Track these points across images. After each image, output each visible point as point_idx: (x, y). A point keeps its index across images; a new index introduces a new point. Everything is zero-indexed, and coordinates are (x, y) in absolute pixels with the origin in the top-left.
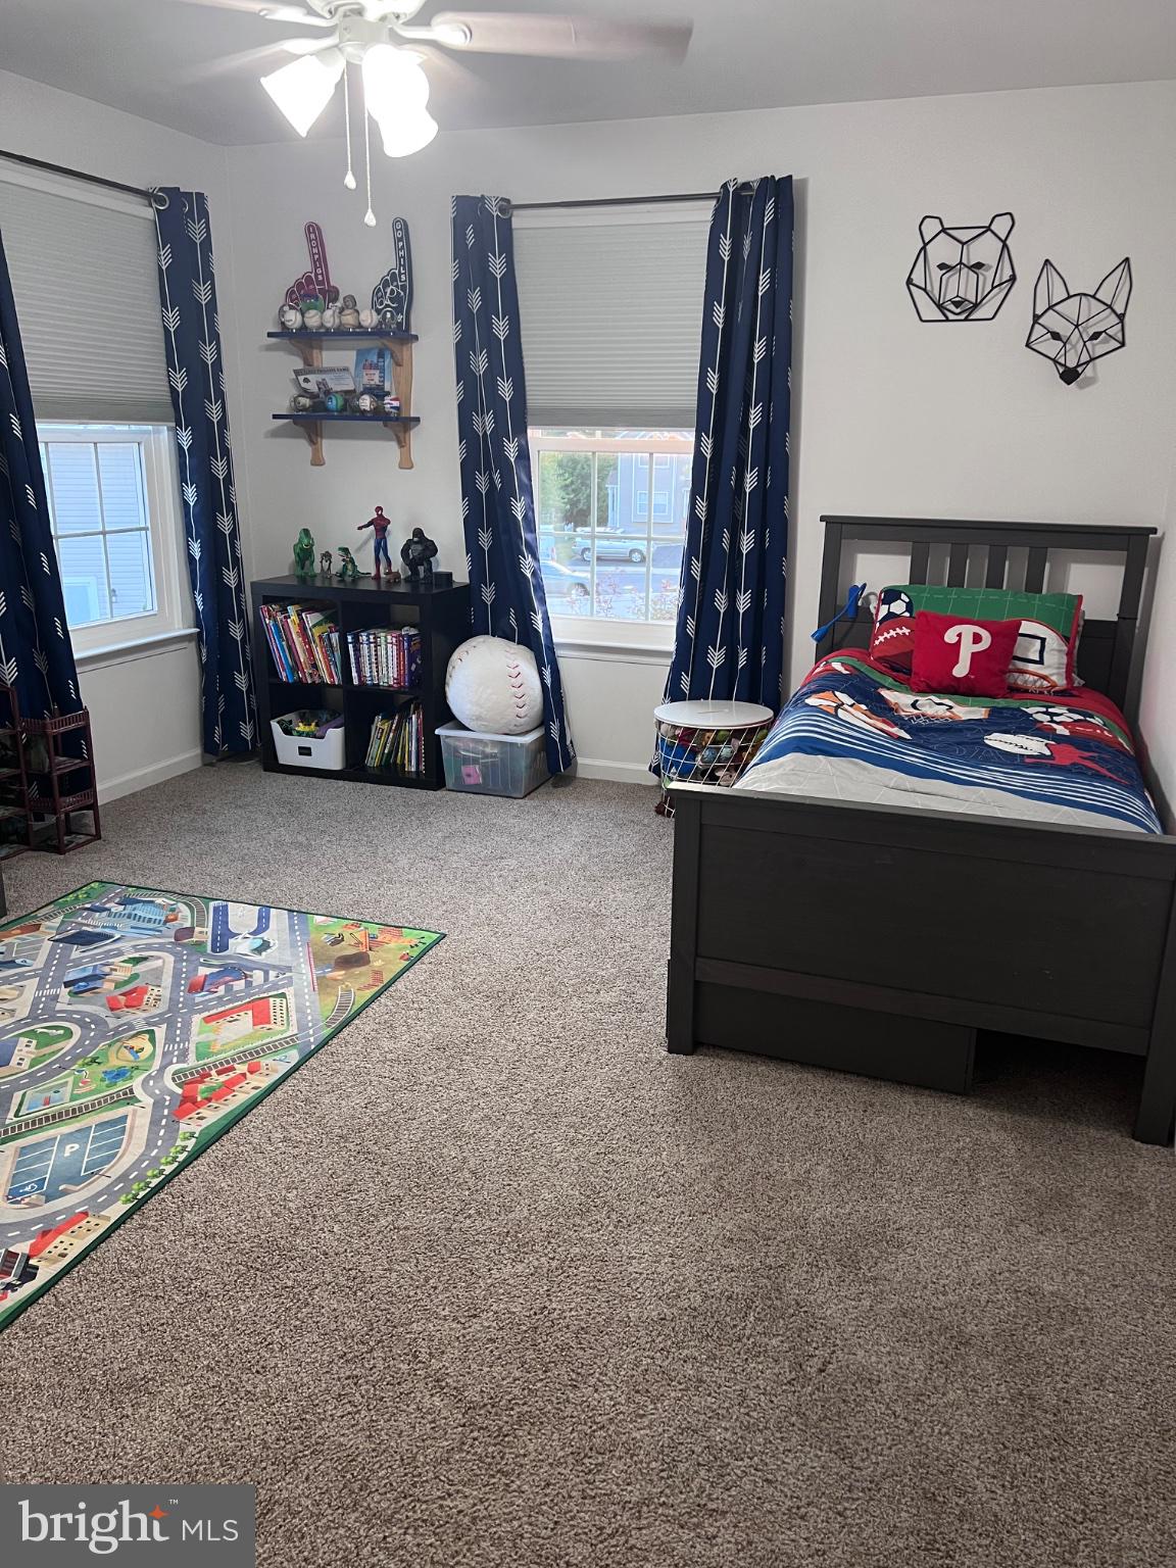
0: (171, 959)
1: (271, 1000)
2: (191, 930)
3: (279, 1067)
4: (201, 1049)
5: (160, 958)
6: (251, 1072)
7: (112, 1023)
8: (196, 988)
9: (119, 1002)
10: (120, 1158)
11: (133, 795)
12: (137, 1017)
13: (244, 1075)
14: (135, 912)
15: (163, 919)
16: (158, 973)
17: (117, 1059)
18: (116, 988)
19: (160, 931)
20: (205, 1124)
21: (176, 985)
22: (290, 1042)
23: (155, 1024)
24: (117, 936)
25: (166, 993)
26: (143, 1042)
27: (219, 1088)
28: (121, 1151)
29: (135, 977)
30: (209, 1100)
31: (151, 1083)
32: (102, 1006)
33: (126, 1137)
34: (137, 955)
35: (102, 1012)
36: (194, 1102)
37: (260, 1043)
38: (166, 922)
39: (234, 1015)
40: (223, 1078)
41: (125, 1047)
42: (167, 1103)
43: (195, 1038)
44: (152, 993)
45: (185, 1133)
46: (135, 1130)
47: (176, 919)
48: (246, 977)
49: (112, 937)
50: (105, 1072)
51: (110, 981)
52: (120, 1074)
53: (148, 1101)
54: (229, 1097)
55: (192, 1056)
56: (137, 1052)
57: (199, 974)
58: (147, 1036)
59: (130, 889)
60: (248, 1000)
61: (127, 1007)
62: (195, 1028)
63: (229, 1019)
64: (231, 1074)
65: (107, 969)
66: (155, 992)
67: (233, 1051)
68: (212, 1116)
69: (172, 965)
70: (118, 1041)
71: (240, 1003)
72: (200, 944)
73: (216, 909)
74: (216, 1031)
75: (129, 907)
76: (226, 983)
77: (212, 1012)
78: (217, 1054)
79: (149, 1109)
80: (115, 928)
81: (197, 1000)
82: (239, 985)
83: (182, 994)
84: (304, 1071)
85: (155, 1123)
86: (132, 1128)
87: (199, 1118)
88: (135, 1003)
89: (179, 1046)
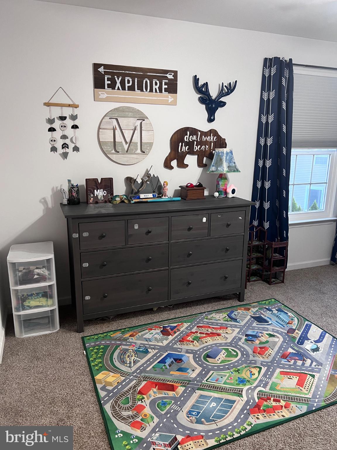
0: (282, 339)
1: (308, 376)
2: (294, 330)
3: (296, 411)
4: (273, 385)
5: (278, 338)
6: (285, 407)
7: (251, 358)
8: (284, 356)
9: (257, 350)
10: (225, 419)
11: (302, 269)
12: (260, 359)
13: (282, 406)
14: (279, 316)
15: (288, 322)
16: (275, 343)
17: (245, 375)
18: (259, 344)
19: (284, 327)
20: (258, 422)
21: (278, 352)
22: (306, 401)
23: (264, 366)
24: (270, 323)
25: (273, 353)
26: (255, 371)
27: (271, 407)
28: (227, 415)
29: (267, 342)
30: (264, 411)
31: (250, 391)
32: (251, 349)
33: (231, 410)
34: (272, 333)
35: (250, 352)
36: (259, 409)
37: (294, 394)
38: (288, 323)
39: (291, 376)
40: (274, 404)
41: (250, 370)
42: (250, 404)
43: (273, 379)
44: (270, 351)
45: (249, 422)
46: (235, 409)
47: (291, 324)
48: (304, 361)
49: (268, 322)
50: (239, 378)
51: (259, 340)
52: (242, 381)
53: (245, 398)
54: (272, 414)
55: (268, 387)
56: (252, 375)
57: (288, 351)
58: (258, 370)
59: (283, 306)
60: (299, 371)
61: (259, 354)
62: (275, 375)
63: (289, 376)
64: (278, 404)
65: (260, 335)
66: (270, 352)
67: (283, 393)
68: (262, 419)
69: (281, 343)
70: (249, 366)
71: (296, 371)
72: (294, 338)
73: (307, 325)
74: (282, 380)
75: (279, 313)
76: (295, 360)
77: (285, 370)
78: (277, 391)
79: (244, 402)
80: (271, 319)
81: (283, 362)
82: (300, 363)
83: (278, 357)
84: (305, 418)
85: (242, 410)
86: (234, 408)
87: (257, 418)
88: (261, 353)
89: (266, 379)
